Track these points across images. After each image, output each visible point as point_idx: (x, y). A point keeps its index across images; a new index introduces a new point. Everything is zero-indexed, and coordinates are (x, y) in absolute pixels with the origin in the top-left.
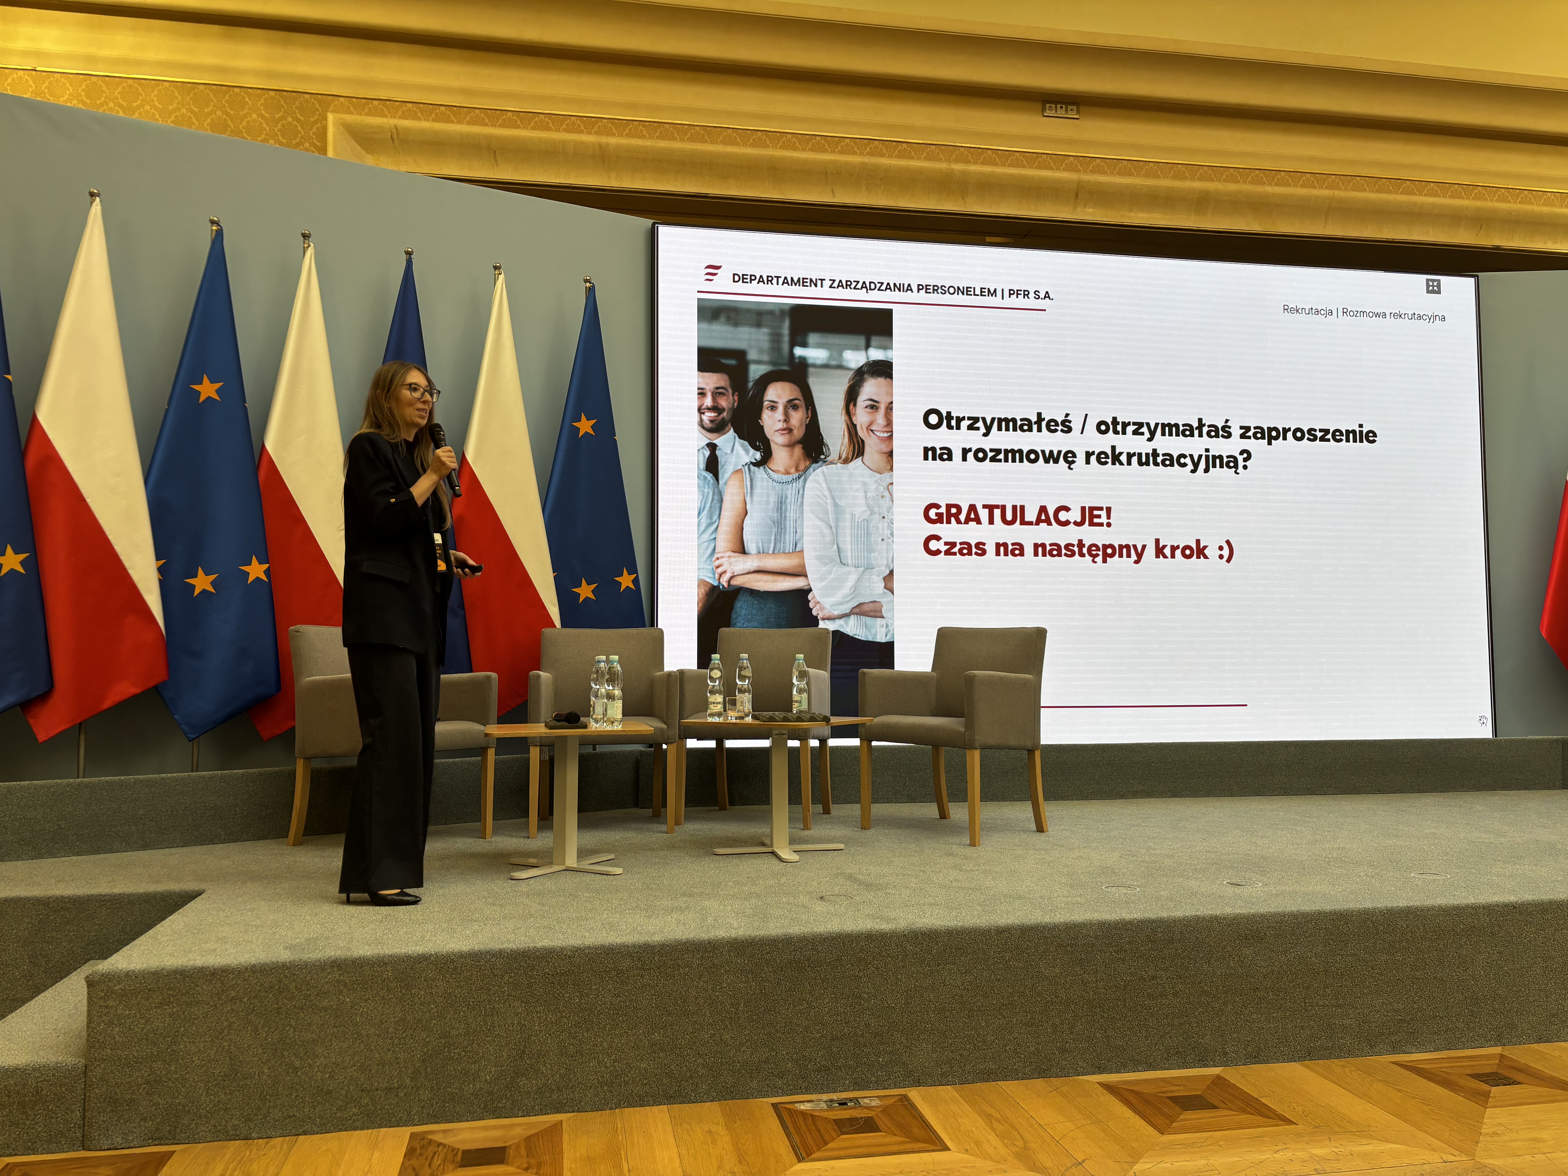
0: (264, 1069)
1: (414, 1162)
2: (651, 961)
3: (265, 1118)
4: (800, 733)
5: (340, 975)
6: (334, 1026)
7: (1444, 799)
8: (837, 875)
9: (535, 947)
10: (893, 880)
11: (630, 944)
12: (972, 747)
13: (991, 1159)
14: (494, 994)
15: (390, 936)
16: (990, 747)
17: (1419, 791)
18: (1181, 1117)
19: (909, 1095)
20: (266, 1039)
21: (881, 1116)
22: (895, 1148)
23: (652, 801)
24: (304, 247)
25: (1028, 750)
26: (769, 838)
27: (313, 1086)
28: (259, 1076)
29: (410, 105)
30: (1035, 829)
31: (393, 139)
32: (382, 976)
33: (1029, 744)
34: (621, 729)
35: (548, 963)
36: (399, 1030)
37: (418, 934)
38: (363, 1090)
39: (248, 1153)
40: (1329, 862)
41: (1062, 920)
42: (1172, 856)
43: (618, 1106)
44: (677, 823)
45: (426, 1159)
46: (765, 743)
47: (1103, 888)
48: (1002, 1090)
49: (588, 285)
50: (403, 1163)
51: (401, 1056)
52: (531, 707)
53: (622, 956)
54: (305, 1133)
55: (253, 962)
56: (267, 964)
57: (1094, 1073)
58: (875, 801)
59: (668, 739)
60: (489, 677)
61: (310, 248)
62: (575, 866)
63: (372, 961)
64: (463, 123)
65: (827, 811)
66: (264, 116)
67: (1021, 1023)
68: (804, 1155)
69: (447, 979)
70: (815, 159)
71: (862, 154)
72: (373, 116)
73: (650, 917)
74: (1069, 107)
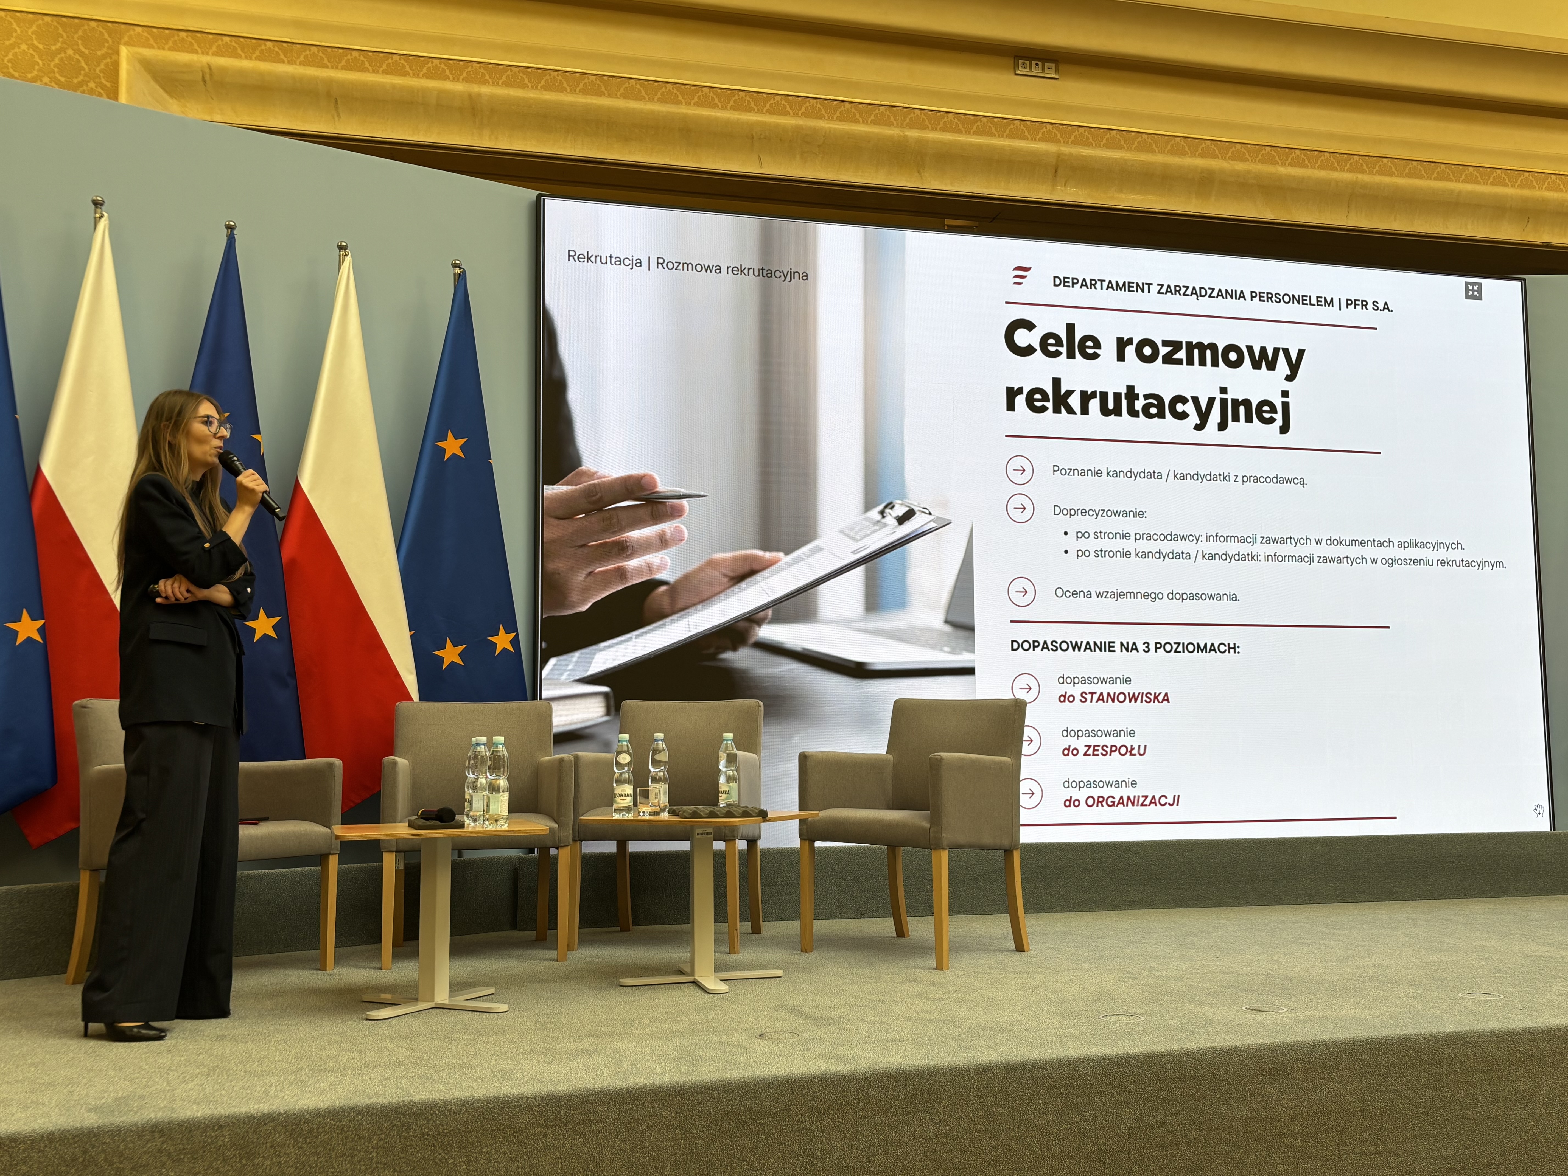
2: (556, 1117)
4: (726, 832)
5: (163, 1142)
7: (1495, 905)
8: (777, 1009)
9: (411, 1101)
10: (846, 1013)
12: (938, 847)
14: (359, 1162)
15: (223, 1092)
16: (959, 847)
17: (1466, 896)
23: (536, 920)
24: (95, 218)
25: (1005, 851)
26: (689, 965)
29: (227, 39)
30: (1014, 948)
31: (204, 81)
32: (216, 1142)
33: (1006, 843)
34: (507, 829)
35: (428, 1120)
37: (258, 1089)
40: (1364, 982)
41: (1055, 1057)
42: (1180, 978)
44: (570, 948)
46: (684, 846)
47: (1100, 1017)
49: (457, 270)
52: (385, 802)
53: (520, 1110)
55: (50, 1129)
56: (69, 1131)
58: (817, 917)
59: (560, 841)
60: (331, 766)
61: (103, 219)
62: (447, 1002)
63: (204, 1123)
64: (295, 63)
65: (756, 930)
66: (37, 47)
69: (300, 1145)
70: (738, 119)
71: (796, 115)
72: (179, 51)
73: (551, 1063)
74: (1047, 65)
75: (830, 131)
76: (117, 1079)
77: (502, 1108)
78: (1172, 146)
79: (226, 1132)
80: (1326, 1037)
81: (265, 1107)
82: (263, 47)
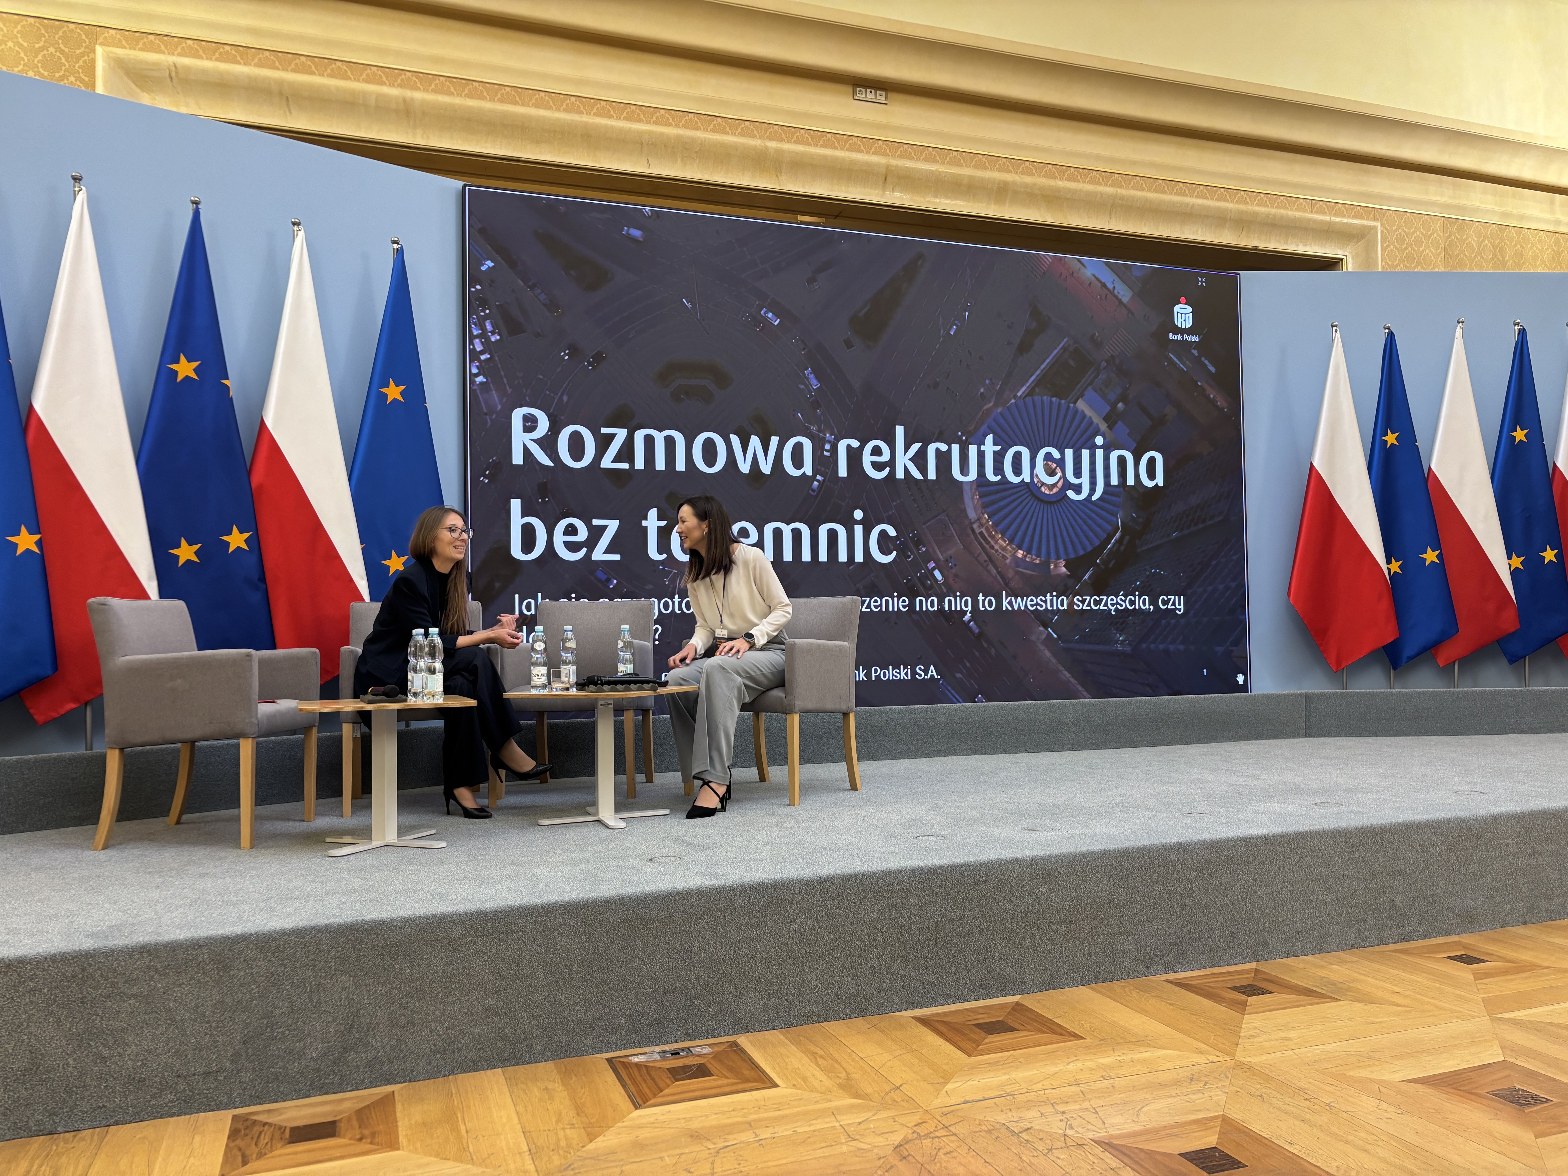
0: (69, 1060)
1: (239, 1142)
2: (484, 928)
3: (71, 1110)
5: (151, 961)
6: (145, 1013)
7: (1208, 750)
8: (664, 839)
9: (363, 920)
10: (719, 840)
11: (461, 913)
12: (792, 712)
13: (818, 1091)
14: (320, 970)
15: (203, 919)
16: (808, 712)
18: (986, 1041)
19: (738, 1041)
20: (70, 1030)
21: (712, 1062)
22: (727, 1089)
24: (74, 191)
25: (843, 714)
26: (594, 807)
27: (124, 1074)
28: (63, 1068)
29: (190, 42)
30: (849, 787)
31: (171, 78)
32: (197, 959)
33: (844, 708)
35: (378, 935)
36: (217, 1013)
37: (233, 915)
38: (179, 1076)
39: (54, 1148)
40: (1112, 807)
41: (879, 868)
42: (975, 808)
43: (452, 1072)
45: (252, 1138)
47: (915, 838)
48: (825, 1030)
49: (396, 246)
50: (227, 1145)
51: (220, 1039)
52: (343, 683)
53: (454, 925)
54: (117, 1123)
55: (52, 952)
56: (69, 953)
57: (909, 1009)
60: (310, 654)
61: (81, 192)
62: (396, 841)
64: (250, 65)
65: (649, 779)
66: (22, 45)
67: (842, 967)
68: (640, 1102)
69: (269, 958)
70: (630, 128)
71: (677, 126)
72: (148, 51)
73: (480, 886)
74: (878, 92)
75: (705, 140)
76: (111, 910)
77: (440, 923)
78: (976, 162)
79: (205, 950)
80: (1084, 849)
81: (239, 929)
82: (222, 50)
